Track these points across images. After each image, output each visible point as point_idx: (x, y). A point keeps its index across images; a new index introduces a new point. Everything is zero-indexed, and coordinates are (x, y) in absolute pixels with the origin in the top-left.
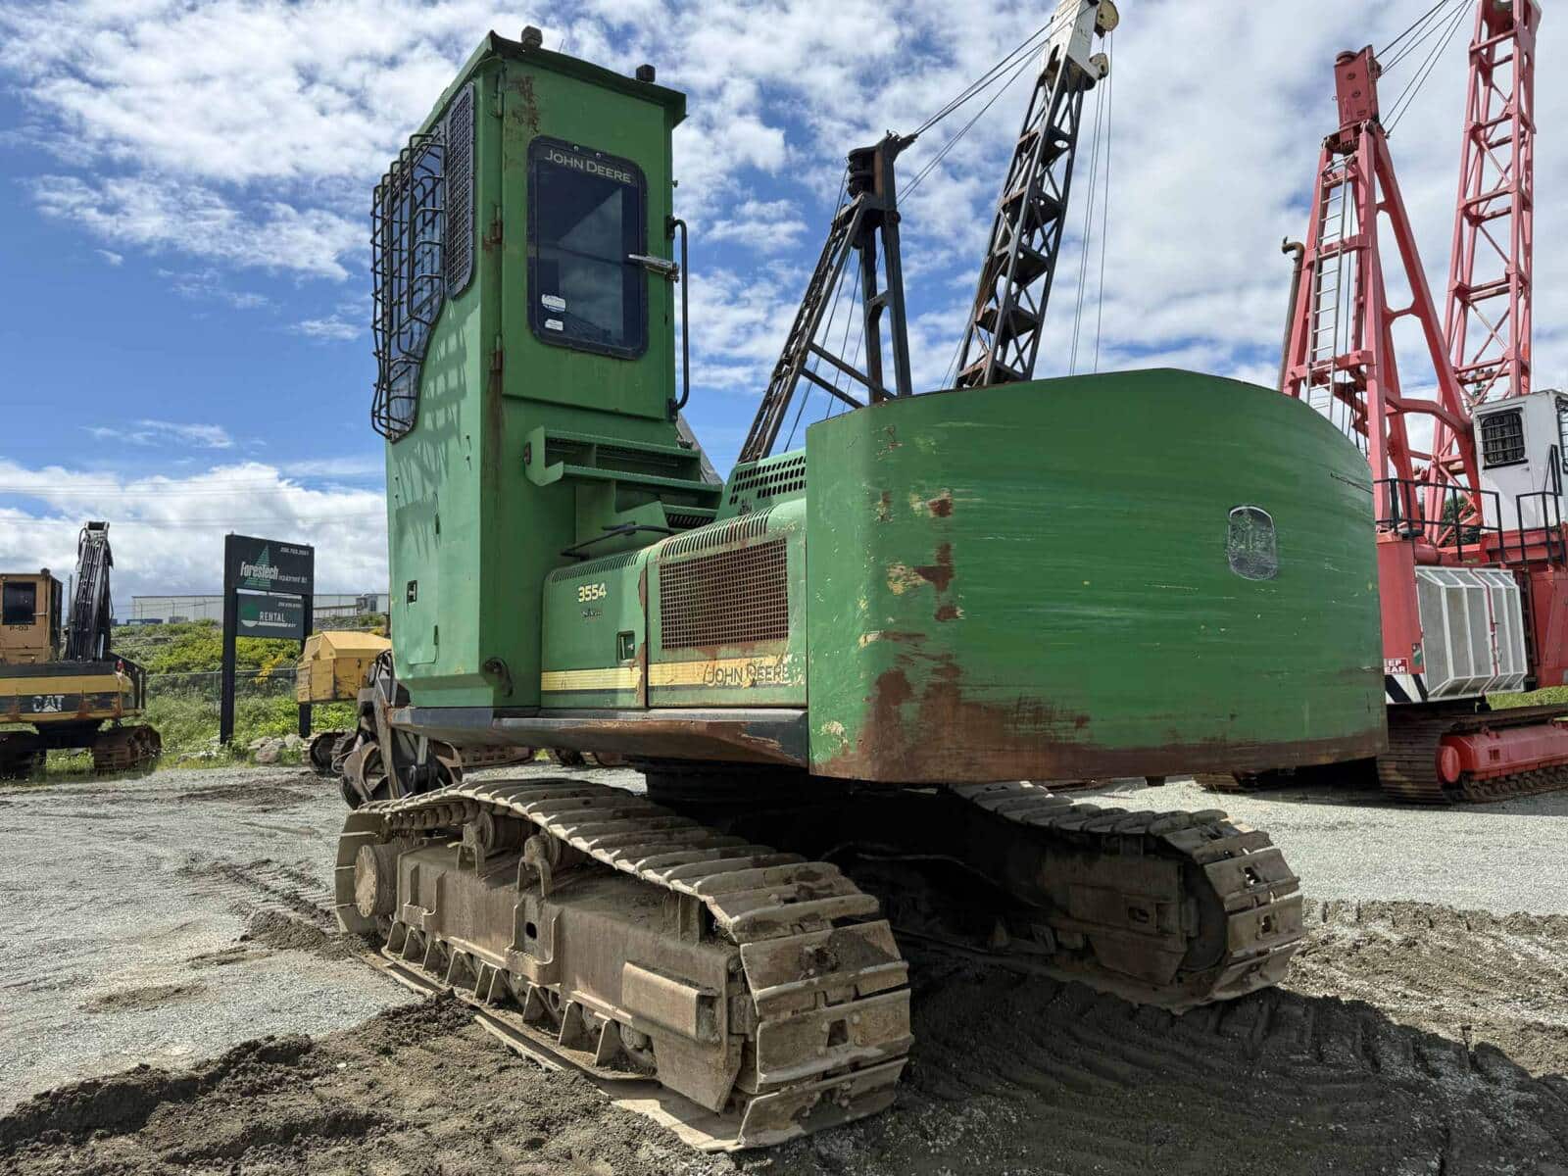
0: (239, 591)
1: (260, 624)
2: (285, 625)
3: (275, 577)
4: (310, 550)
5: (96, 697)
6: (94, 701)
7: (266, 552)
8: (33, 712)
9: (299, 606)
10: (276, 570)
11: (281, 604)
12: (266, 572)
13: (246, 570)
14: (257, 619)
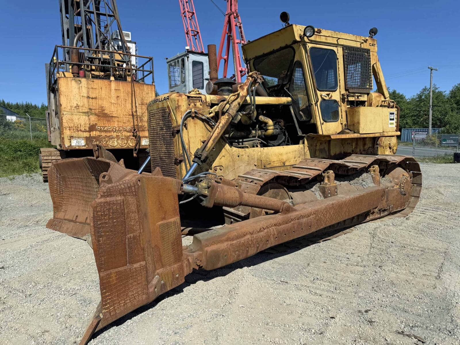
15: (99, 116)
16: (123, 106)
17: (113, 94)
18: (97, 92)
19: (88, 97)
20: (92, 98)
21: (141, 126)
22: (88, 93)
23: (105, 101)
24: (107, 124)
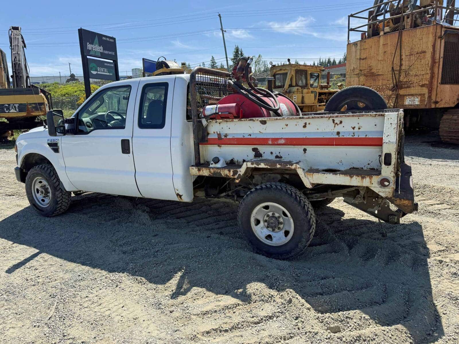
0: (88, 57)
1: (99, 73)
2: (108, 74)
3: (102, 51)
4: (114, 39)
5: (34, 105)
6: (33, 107)
7: (96, 40)
8: (6, 112)
9: (113, 65)
10: (102, 48)
11: (106, 64)
12: (97, 48)
13: (89, 46)
14: (96, 70)
15: (367, 76)
16: (388, 61)
17: (381, 50)
18: (368, 51)
19: (360, 58)
20: (363, 59)
21: (406, 82)
22: (360, 53)
23: (373, 59)
24: (373, 83)
